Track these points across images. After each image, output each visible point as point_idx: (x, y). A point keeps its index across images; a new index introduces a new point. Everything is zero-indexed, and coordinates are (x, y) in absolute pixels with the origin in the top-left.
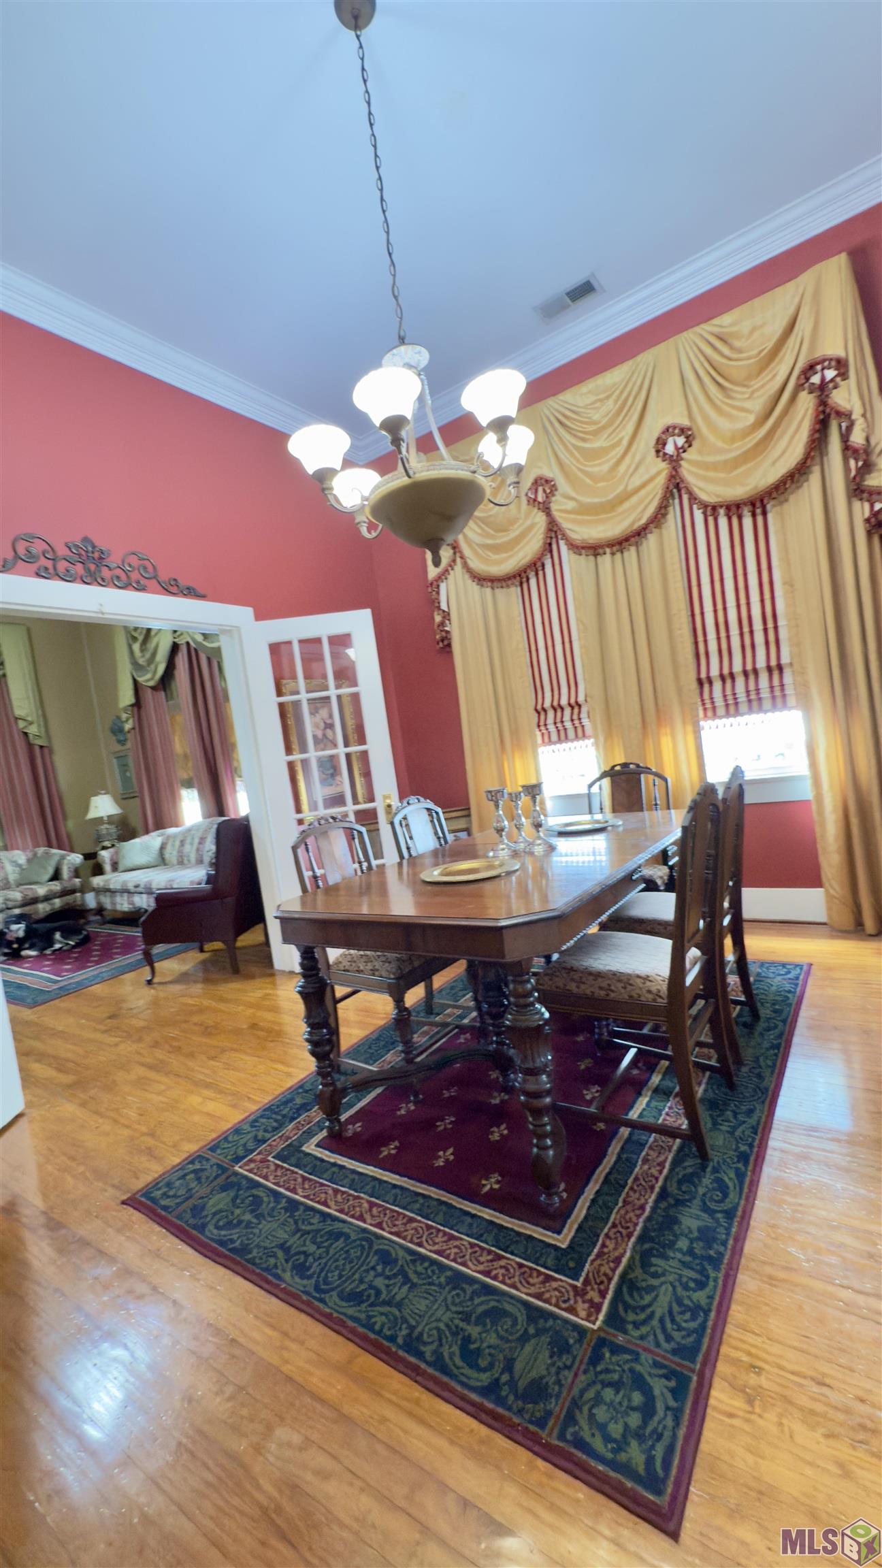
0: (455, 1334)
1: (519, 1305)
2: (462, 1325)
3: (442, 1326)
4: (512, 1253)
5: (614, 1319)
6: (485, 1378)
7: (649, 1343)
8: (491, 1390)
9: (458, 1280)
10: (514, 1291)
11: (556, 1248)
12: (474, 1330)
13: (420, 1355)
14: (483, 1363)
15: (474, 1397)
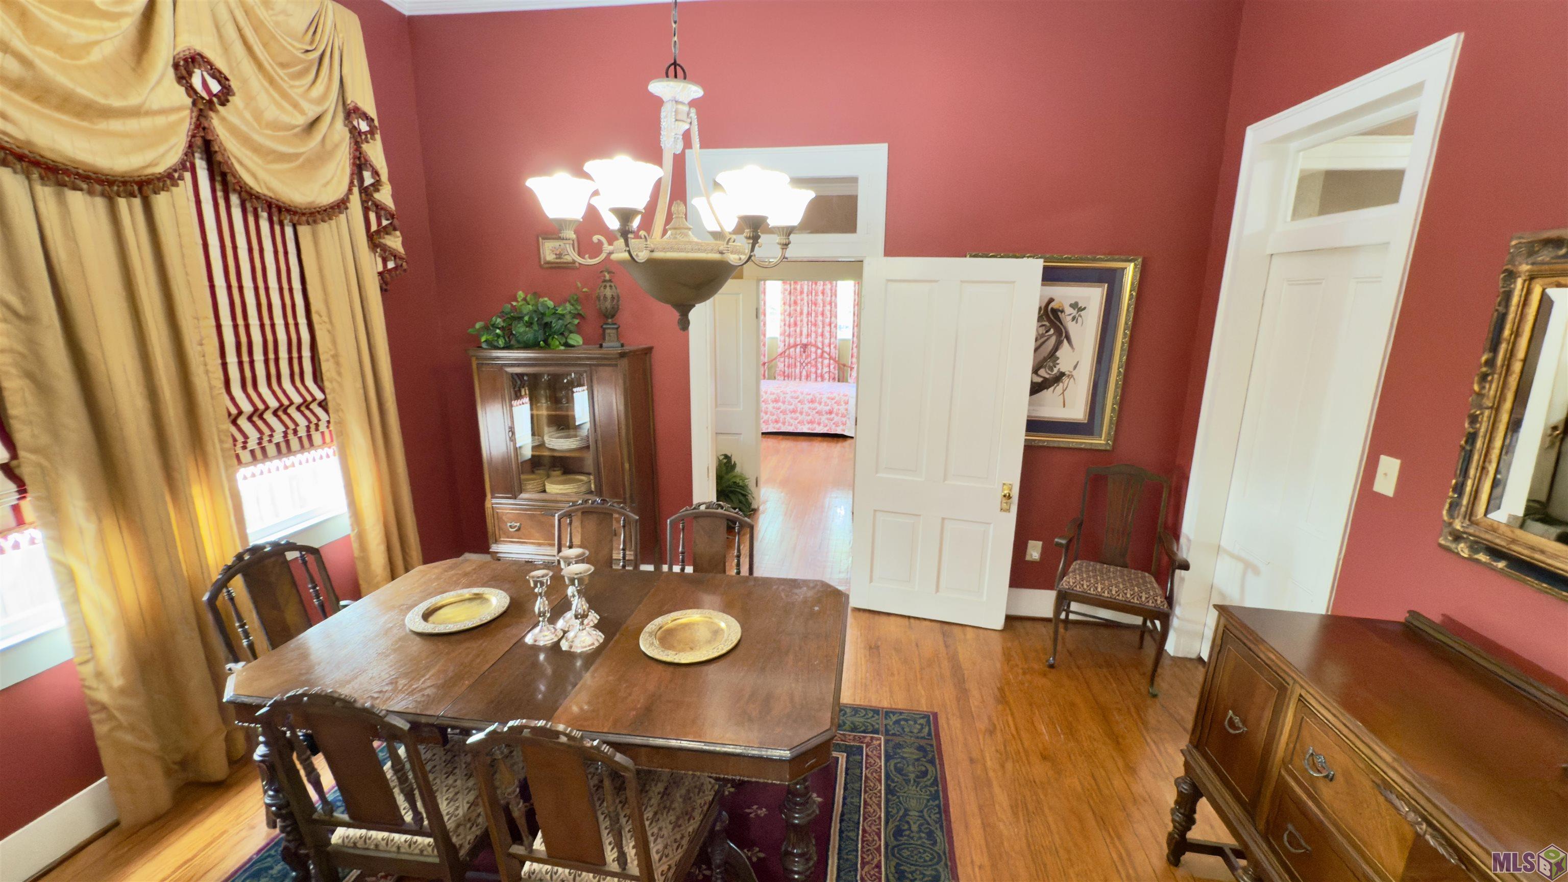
0: (918, 783)
1: (888, 764)
2: (912, 782)
3: (918, 788)
4: (862, 773)
5: (876, 731)
6: (930, 767)
7: (879, 721)
8: (932, 762)
9: (889, 791)
10: (883, 768)
11: (847, 757)
12: (912, 776)
13: (937, 791)
14: (924, 769)
15: (938, 766)
